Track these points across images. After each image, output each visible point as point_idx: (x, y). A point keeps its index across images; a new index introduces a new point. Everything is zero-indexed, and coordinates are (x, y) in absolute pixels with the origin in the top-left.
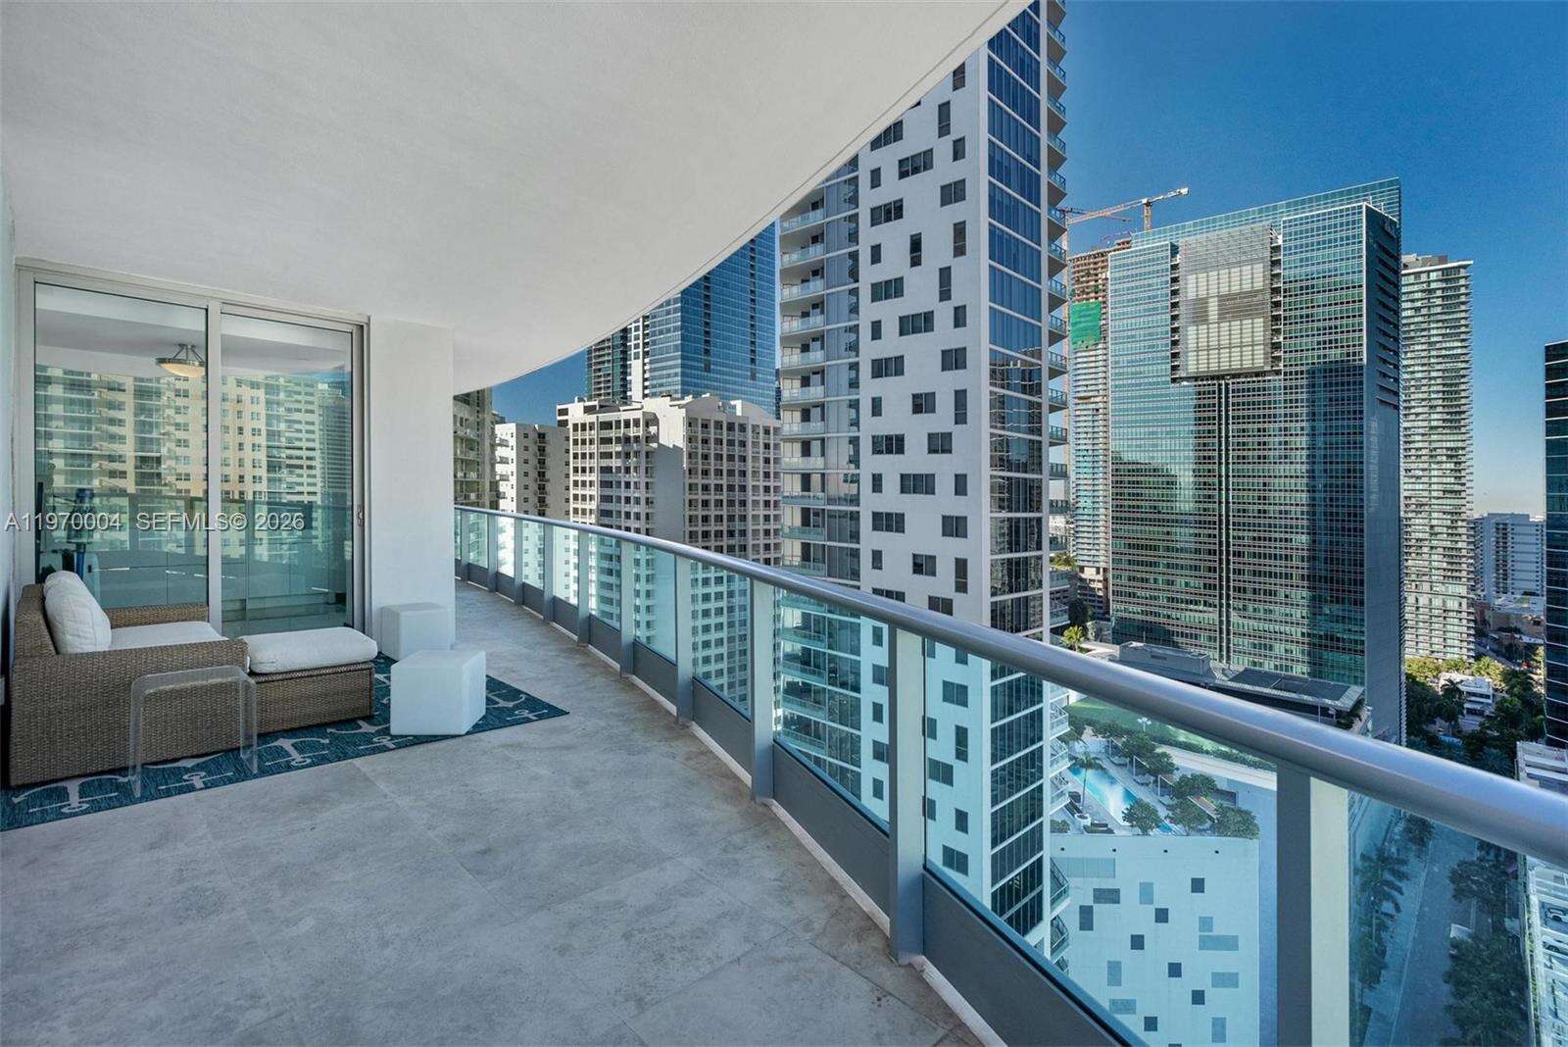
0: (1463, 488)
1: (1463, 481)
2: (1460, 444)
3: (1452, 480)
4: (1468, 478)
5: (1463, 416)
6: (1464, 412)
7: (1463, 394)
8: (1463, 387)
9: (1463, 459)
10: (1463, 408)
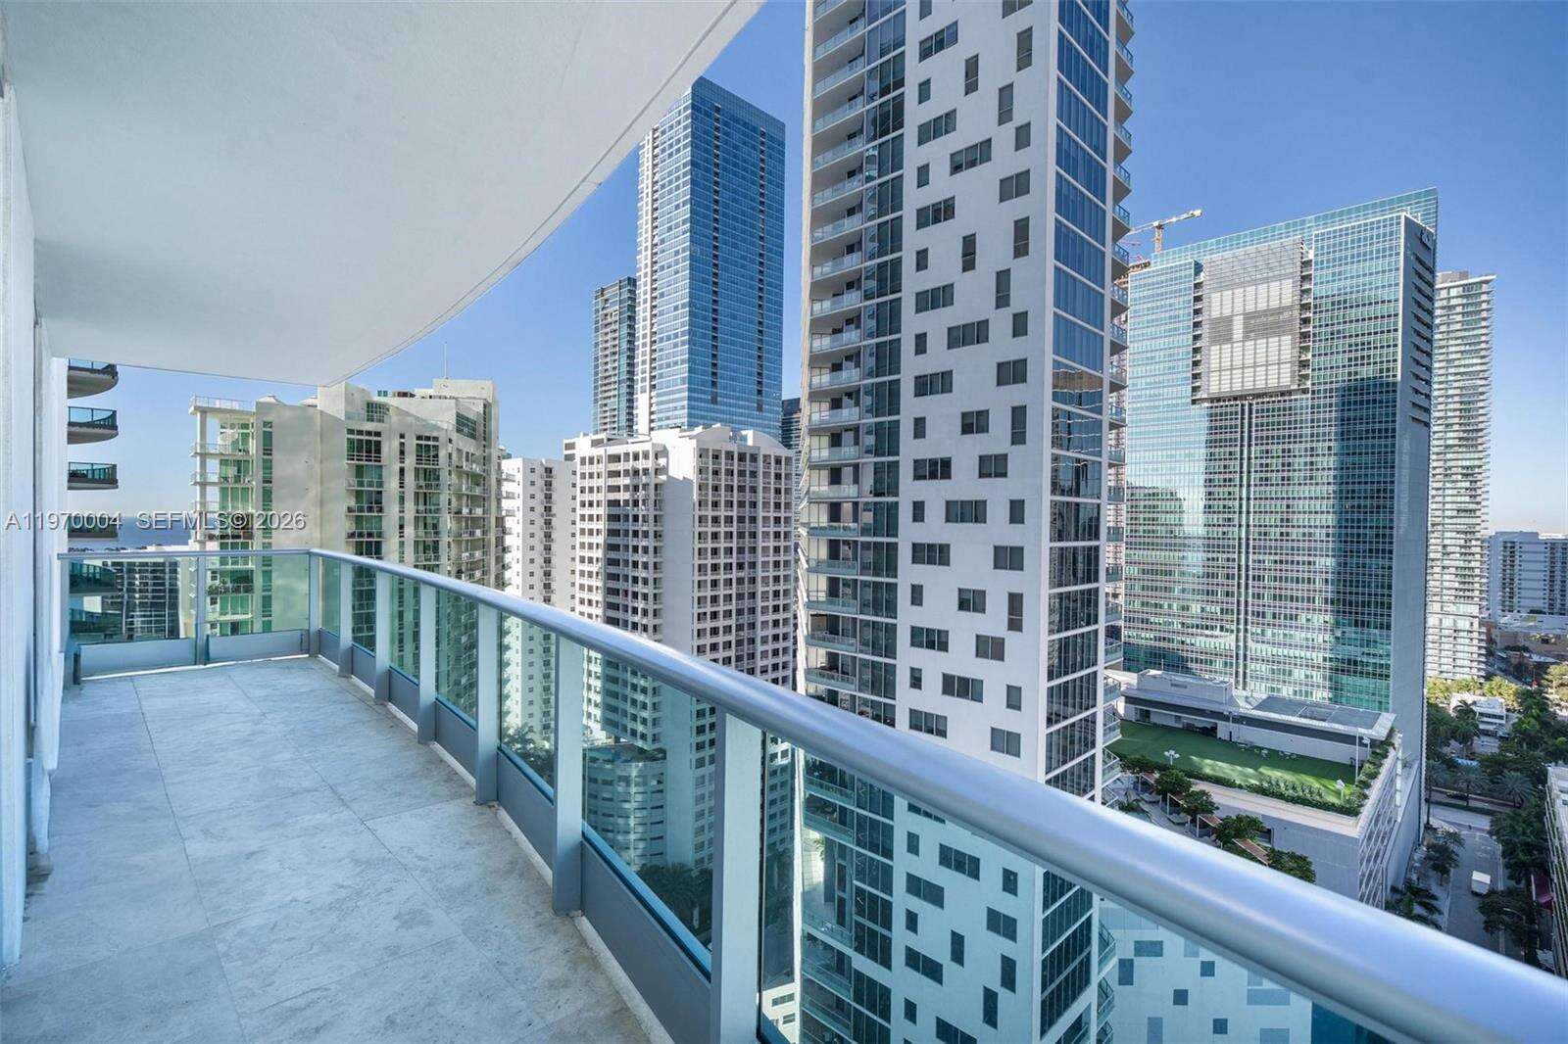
0: (1479, 507)
1: (1478, 499)
2: (1477, 463)
3: (1467, 499)
4: (1483, 496)
5: (1480, 434)
6: (1481, 430)
7: (1481, 411)
8: (1481, 404)
9: (1479, 477)
10: (1481, 426)
